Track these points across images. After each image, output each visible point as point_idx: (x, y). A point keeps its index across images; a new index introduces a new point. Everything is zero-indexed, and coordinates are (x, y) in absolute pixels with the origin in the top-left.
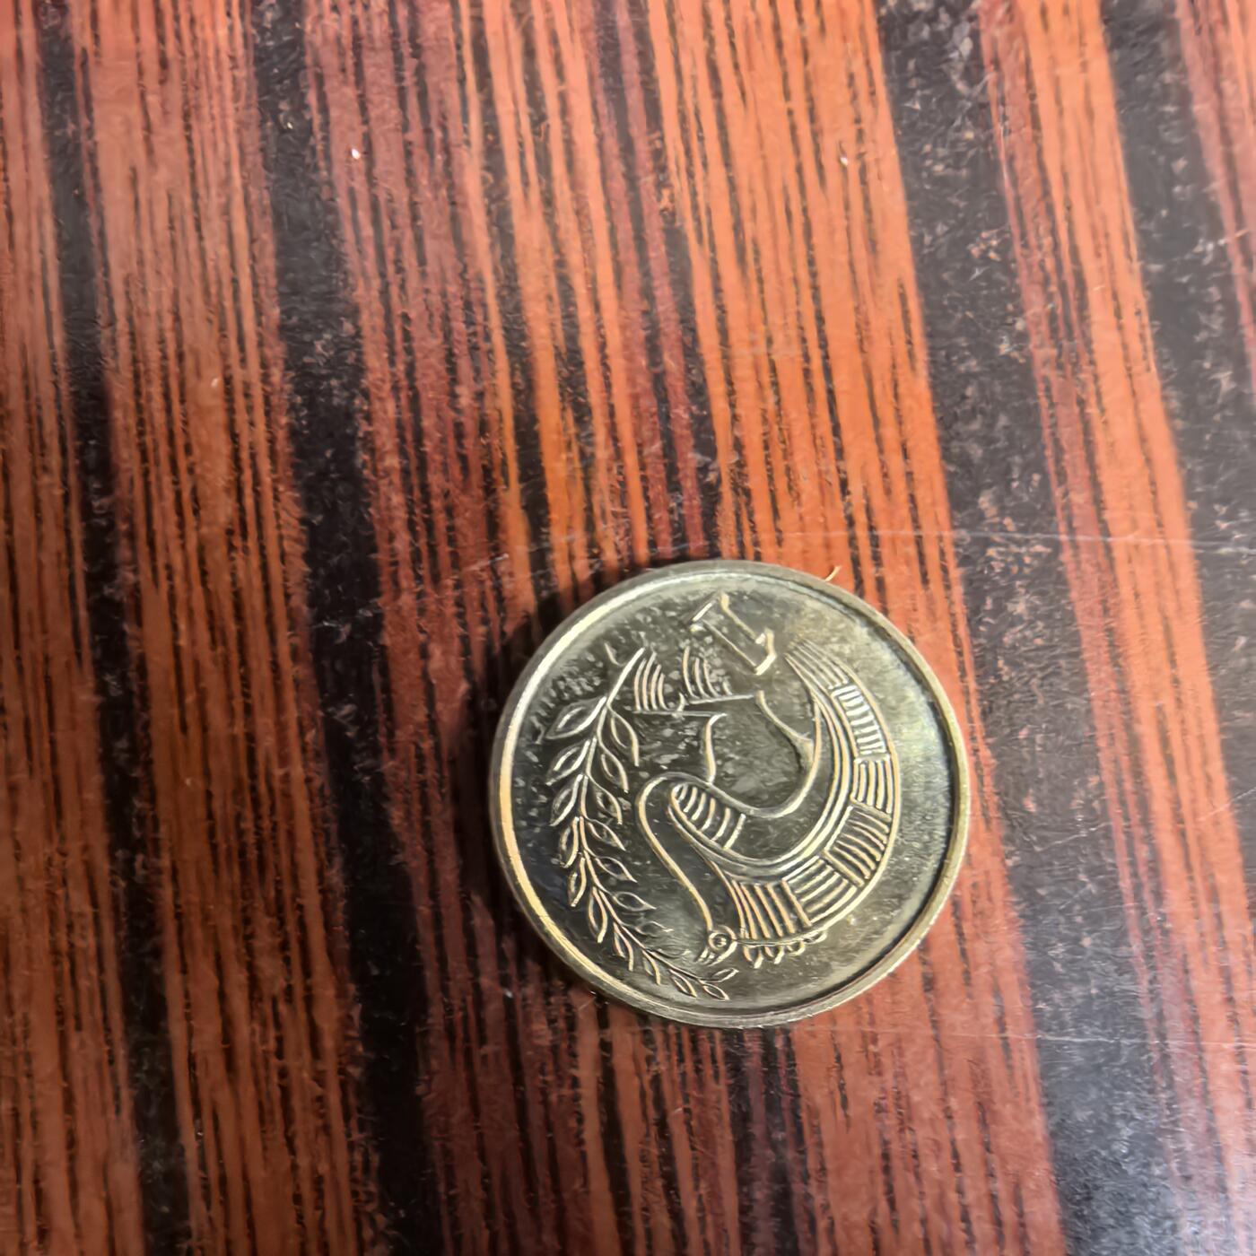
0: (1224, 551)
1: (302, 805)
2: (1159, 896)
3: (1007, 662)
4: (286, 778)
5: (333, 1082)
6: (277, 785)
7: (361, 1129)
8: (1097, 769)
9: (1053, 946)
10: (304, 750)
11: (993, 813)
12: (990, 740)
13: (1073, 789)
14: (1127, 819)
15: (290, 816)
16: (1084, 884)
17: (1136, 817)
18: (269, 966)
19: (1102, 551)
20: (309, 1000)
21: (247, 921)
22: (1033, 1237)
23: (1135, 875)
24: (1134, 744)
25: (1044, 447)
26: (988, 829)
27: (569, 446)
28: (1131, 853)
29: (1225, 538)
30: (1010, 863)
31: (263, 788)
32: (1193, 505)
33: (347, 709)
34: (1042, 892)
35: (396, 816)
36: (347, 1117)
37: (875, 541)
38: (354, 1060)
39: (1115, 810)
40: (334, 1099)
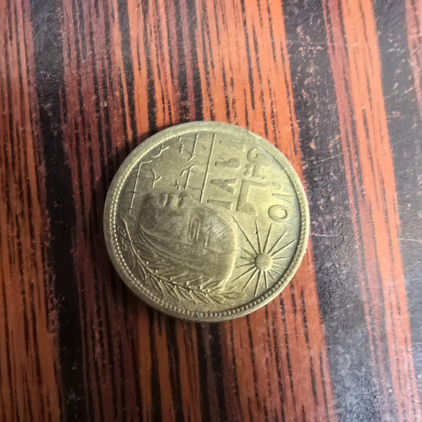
0: (391, 50)
1: (30, 142)
2: (361, 181)
3: (305, 91)
4: (24, 132)
5: (38, 247)
6: (20, 133)
7: (49, 265)
8: (339, 132)
9: (320, 200)
10: (31, 121)
11: (298, 149)
12: (298, 121)
13: (329, 140)
14: (350, 152)
15: (25, 145)
16: (332, 177)
17: (353, 151)
18: (15, 204)
19: (343, 49)
20: (30, 216)
21: (7, 186)
22: (307, 311)
23: (352, 173)
24: (353, 123)
25: (322, 10)
26: (296, 154)
27: (138, 6)
28: (351, 164)
29: (392, 45)
30: (304, 168)
31: (15, 135)
32: (380, 33)
33: (48, 105)
34: (316, 179)
35: (66, 146)
36: (43, 261)
37: (256, 43)
38: (47, 239)
39: (345, 149)
40: (39, 254)
